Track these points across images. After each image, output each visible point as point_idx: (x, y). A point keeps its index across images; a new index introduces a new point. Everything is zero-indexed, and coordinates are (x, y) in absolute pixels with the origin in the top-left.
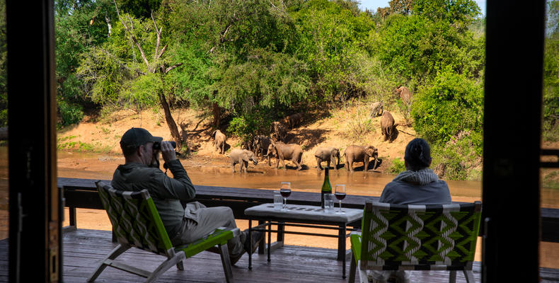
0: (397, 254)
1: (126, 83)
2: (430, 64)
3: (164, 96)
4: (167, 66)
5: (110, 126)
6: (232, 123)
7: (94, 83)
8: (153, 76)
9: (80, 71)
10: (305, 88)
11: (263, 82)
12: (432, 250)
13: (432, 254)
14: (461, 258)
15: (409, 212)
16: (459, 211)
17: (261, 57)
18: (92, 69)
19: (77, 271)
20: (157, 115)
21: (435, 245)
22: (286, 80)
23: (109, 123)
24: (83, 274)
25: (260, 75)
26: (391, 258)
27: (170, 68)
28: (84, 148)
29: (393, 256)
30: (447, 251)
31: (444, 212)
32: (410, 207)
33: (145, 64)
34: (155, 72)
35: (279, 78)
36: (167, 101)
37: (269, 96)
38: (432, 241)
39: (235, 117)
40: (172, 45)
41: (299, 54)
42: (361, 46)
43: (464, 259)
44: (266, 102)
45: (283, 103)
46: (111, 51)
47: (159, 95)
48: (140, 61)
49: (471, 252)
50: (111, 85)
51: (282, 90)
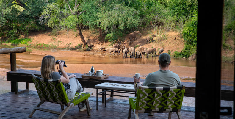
0: (150, 107)
1: (63, 19)
2: (191, 11)
3: (78, 25)
4: (79, 12)
5: (56, 37)
6: (107, 36)
7: (49, 19)
8: (74, 16)
9: (43, 14)
10: (137, 21)
11: (120, 19)
12: (165, 105)
13: (165, 106)
14: (176, 108)
15: (156, 90)
16: (176, 89)
17: (119, 8)
18: (48, 13)
19: (26, 111)
20: (76, 32)
21: (166, 103)
22: (130, 18)
23: (55, 36)
24: (28, 112)
25: (119, 16)
26: (148, 109)
27: (81, 13)
28: (45, 46)
29: (149, 108)
30: (171, 105)
31: (170, 89)
32: (157, 88)
33: (70, 11)
34: (75, 14)
35: (127, 17)
36: (80, 27)
37: (123, 25)
38: (165, 101)
39: (108, 33)
40: (82, 3)
41: (135, 7)
42: (162, 3)
43: (178, 108)
44: (121, 27)
45: (128, 28)
46: (56, 6)
47: (76, 24)
48: (68, 10)
49: (180, 105)
50: (56, 20)
51: (128, 22)
